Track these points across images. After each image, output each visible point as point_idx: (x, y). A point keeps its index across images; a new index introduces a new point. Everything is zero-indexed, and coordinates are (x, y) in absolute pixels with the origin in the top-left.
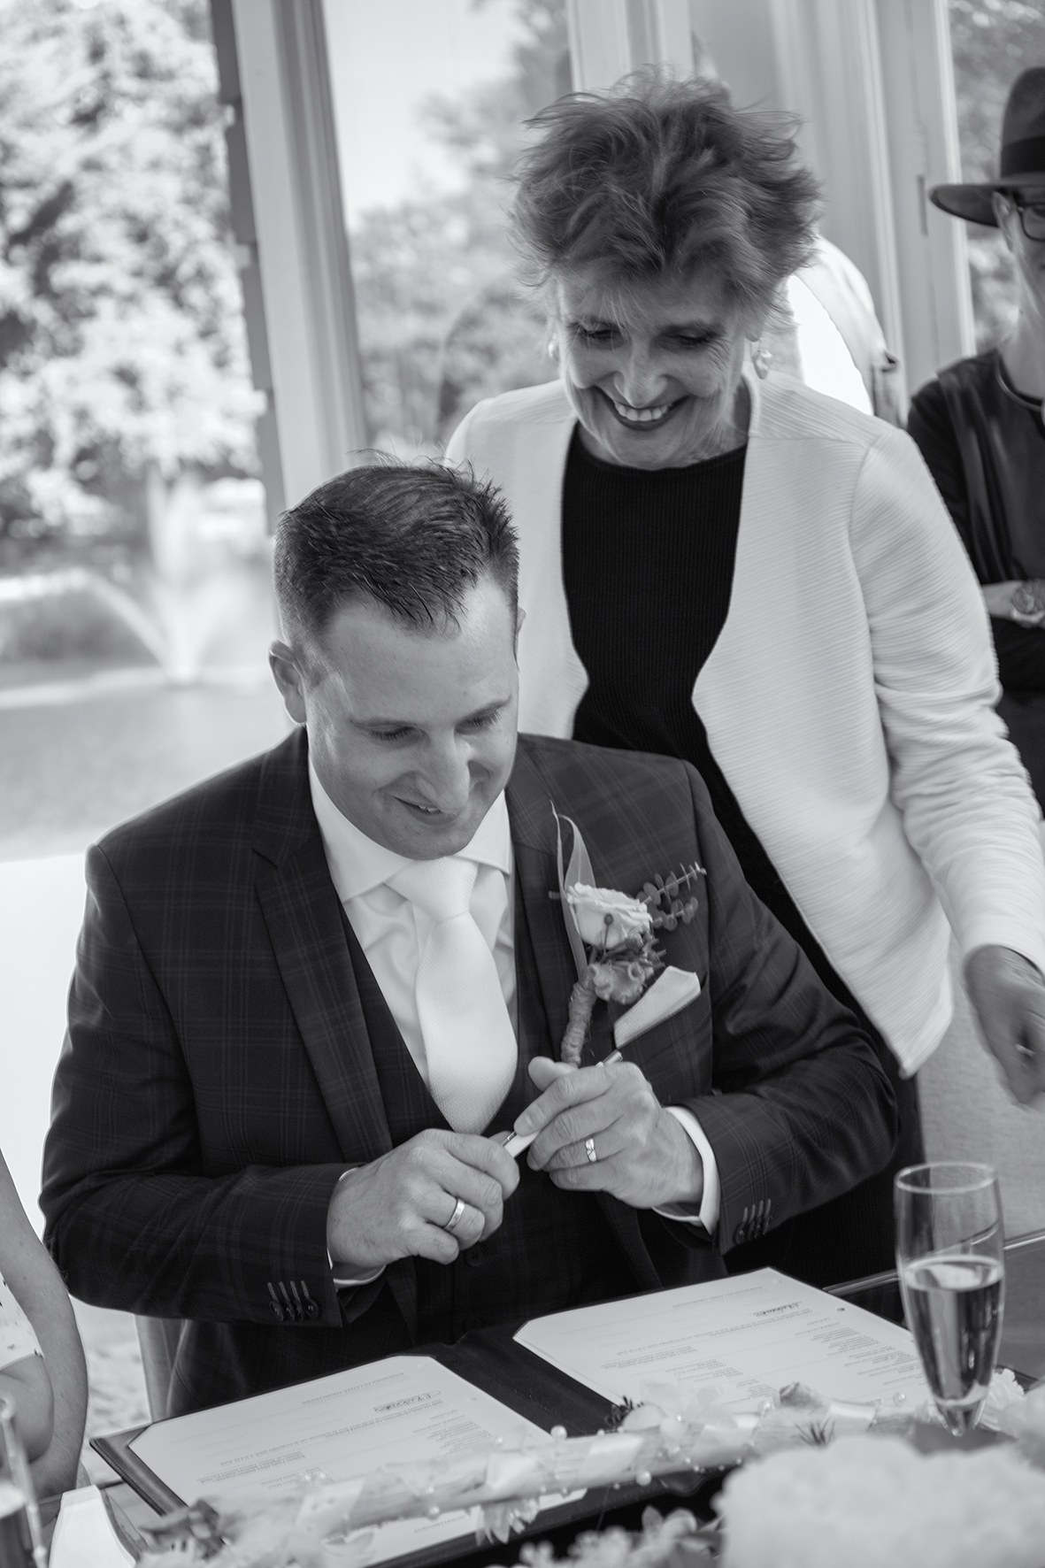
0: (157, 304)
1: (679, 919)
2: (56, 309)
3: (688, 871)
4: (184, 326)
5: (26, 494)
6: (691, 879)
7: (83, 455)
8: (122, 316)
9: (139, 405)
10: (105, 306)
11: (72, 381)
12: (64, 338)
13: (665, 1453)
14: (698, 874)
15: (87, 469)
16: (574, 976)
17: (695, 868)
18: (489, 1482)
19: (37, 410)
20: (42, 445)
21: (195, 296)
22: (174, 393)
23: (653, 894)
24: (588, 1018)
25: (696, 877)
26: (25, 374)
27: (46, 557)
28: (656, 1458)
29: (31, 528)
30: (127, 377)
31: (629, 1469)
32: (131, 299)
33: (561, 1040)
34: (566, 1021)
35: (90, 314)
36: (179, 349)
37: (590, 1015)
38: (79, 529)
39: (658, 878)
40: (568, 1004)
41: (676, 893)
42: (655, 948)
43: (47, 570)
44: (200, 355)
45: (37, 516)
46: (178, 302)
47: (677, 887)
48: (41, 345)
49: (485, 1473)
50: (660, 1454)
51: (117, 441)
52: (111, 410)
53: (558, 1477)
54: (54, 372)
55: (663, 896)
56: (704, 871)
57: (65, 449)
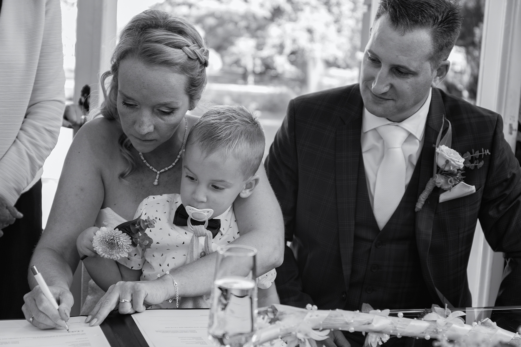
0: (323, 10)
1: (476, 166)
2: (292, 7)
3: (484, 152)
4: (329, 18)
5: (273, 62)
6: (485, 154)
7: (293, 53)
8: (312, 12)
9: (312, 40)
10: (307, 9)
11: (293, 30)
12: (293, 16)
13: (437, 330)
14: (487, 154)
15: (293, 57)
16: (432, 176)
17: (487, 151)
18: (373, 323)
19: (281, 37)
20: (281, 48)
21: (335, 9)
22: (324, 38)
23: (469, 155)
24: (431, 191)
25: (486, 154)
26: (279, 25)
27: (276, 81)
28: (433, 331)
29: (272, 73)
30: (310, 31)
31: (423, 333)
32: (315, 8)
33: (420, 195)
34: (424, 189)
35: (302, 10)
36: (327, 25)
37: (432, 190)
38: (288, 75)
39: (473, 151)
40: (426, 183)
41: (477, 157)
42: (462, 174)
43: (275, 86)
44: (333, 28)
45: (275, 69)
46: (330, 11)
47: (478, 156)
48: (285, 17)
49: (372, 321)
50: (435, 331)
51: (303, 50)
52: (303, 41)
53: (397, 329)
54: (288, 26)
55: (472, 157)
56: (490, 154)
57: (288, 50)
